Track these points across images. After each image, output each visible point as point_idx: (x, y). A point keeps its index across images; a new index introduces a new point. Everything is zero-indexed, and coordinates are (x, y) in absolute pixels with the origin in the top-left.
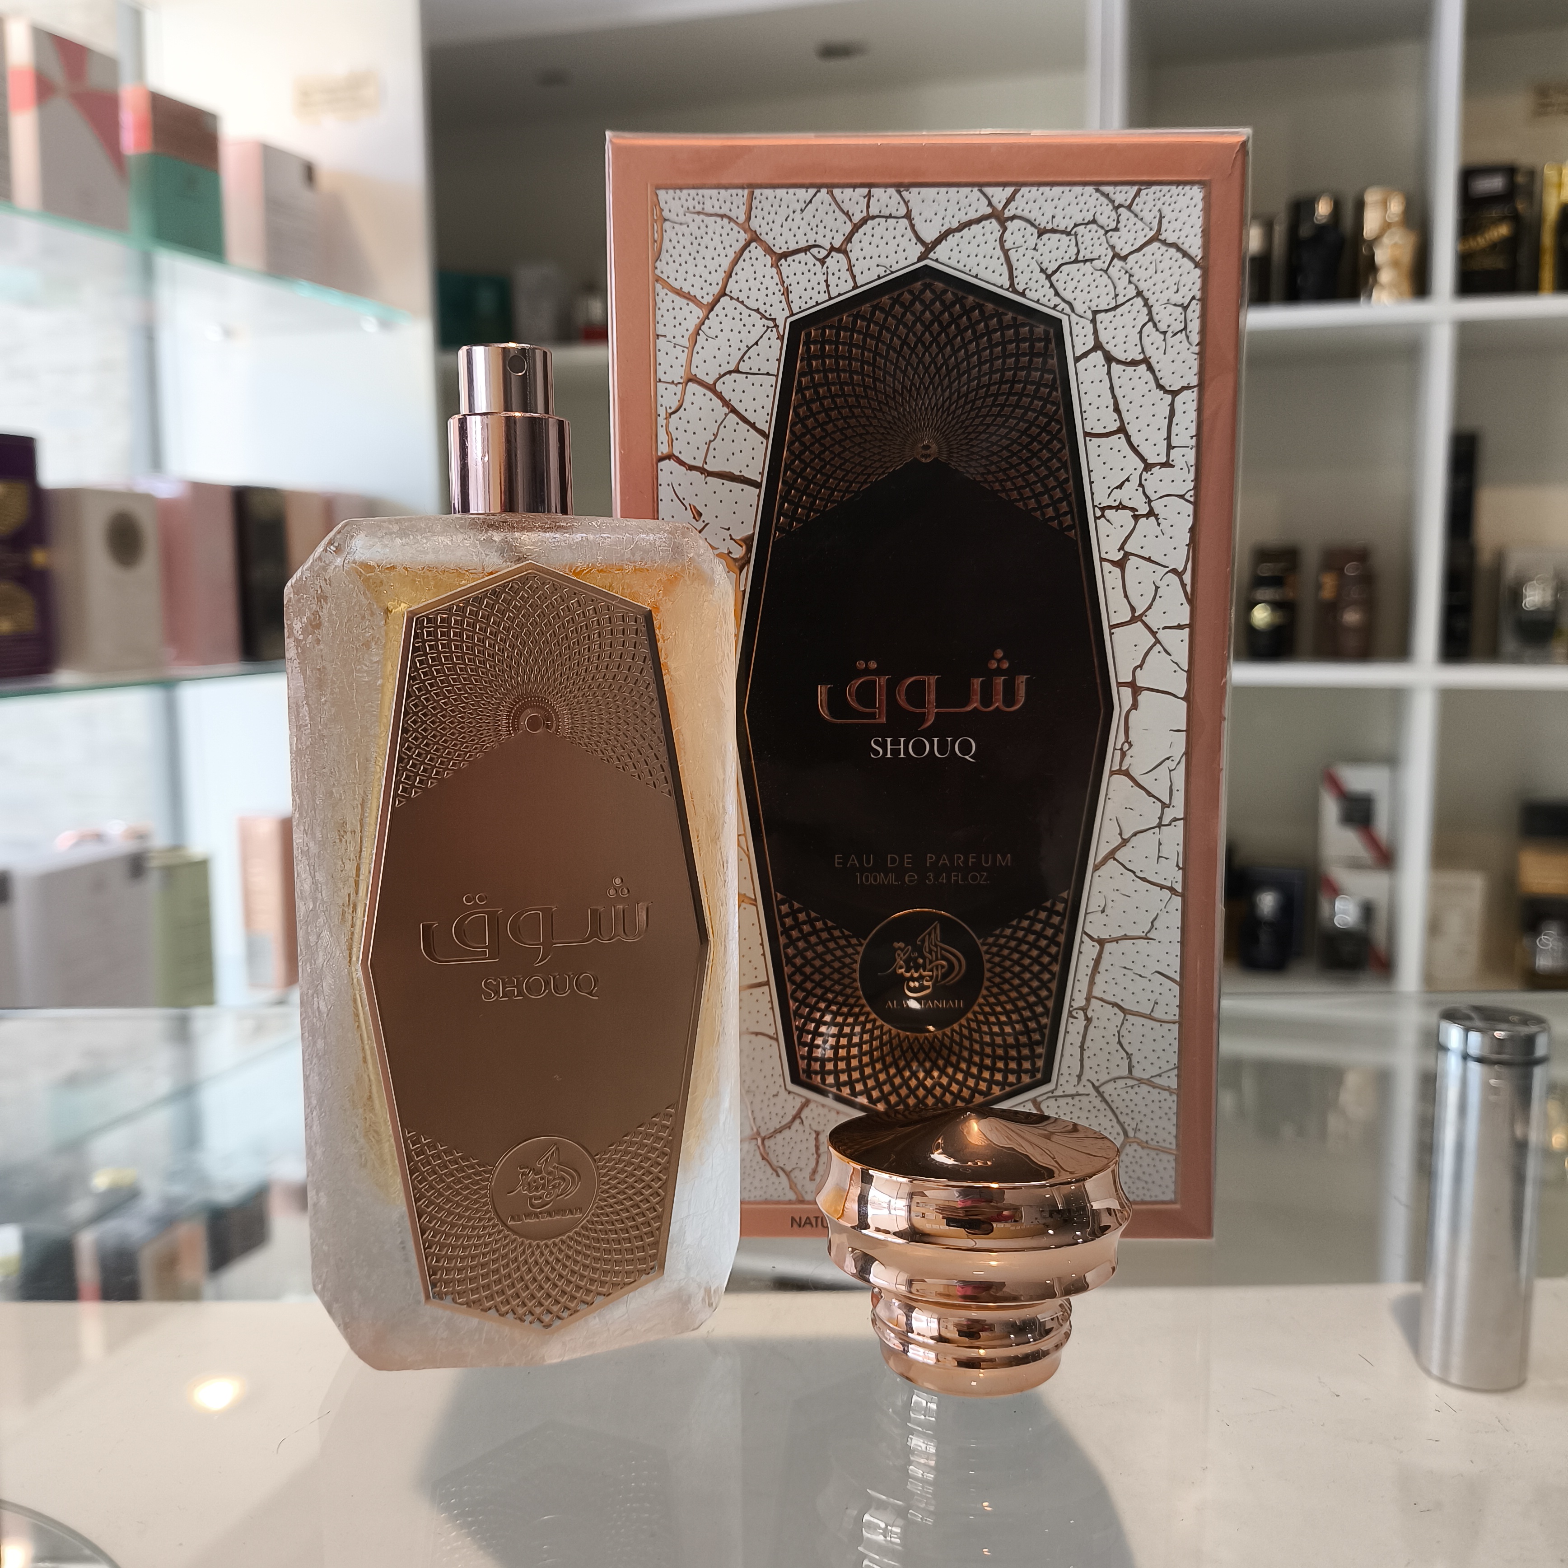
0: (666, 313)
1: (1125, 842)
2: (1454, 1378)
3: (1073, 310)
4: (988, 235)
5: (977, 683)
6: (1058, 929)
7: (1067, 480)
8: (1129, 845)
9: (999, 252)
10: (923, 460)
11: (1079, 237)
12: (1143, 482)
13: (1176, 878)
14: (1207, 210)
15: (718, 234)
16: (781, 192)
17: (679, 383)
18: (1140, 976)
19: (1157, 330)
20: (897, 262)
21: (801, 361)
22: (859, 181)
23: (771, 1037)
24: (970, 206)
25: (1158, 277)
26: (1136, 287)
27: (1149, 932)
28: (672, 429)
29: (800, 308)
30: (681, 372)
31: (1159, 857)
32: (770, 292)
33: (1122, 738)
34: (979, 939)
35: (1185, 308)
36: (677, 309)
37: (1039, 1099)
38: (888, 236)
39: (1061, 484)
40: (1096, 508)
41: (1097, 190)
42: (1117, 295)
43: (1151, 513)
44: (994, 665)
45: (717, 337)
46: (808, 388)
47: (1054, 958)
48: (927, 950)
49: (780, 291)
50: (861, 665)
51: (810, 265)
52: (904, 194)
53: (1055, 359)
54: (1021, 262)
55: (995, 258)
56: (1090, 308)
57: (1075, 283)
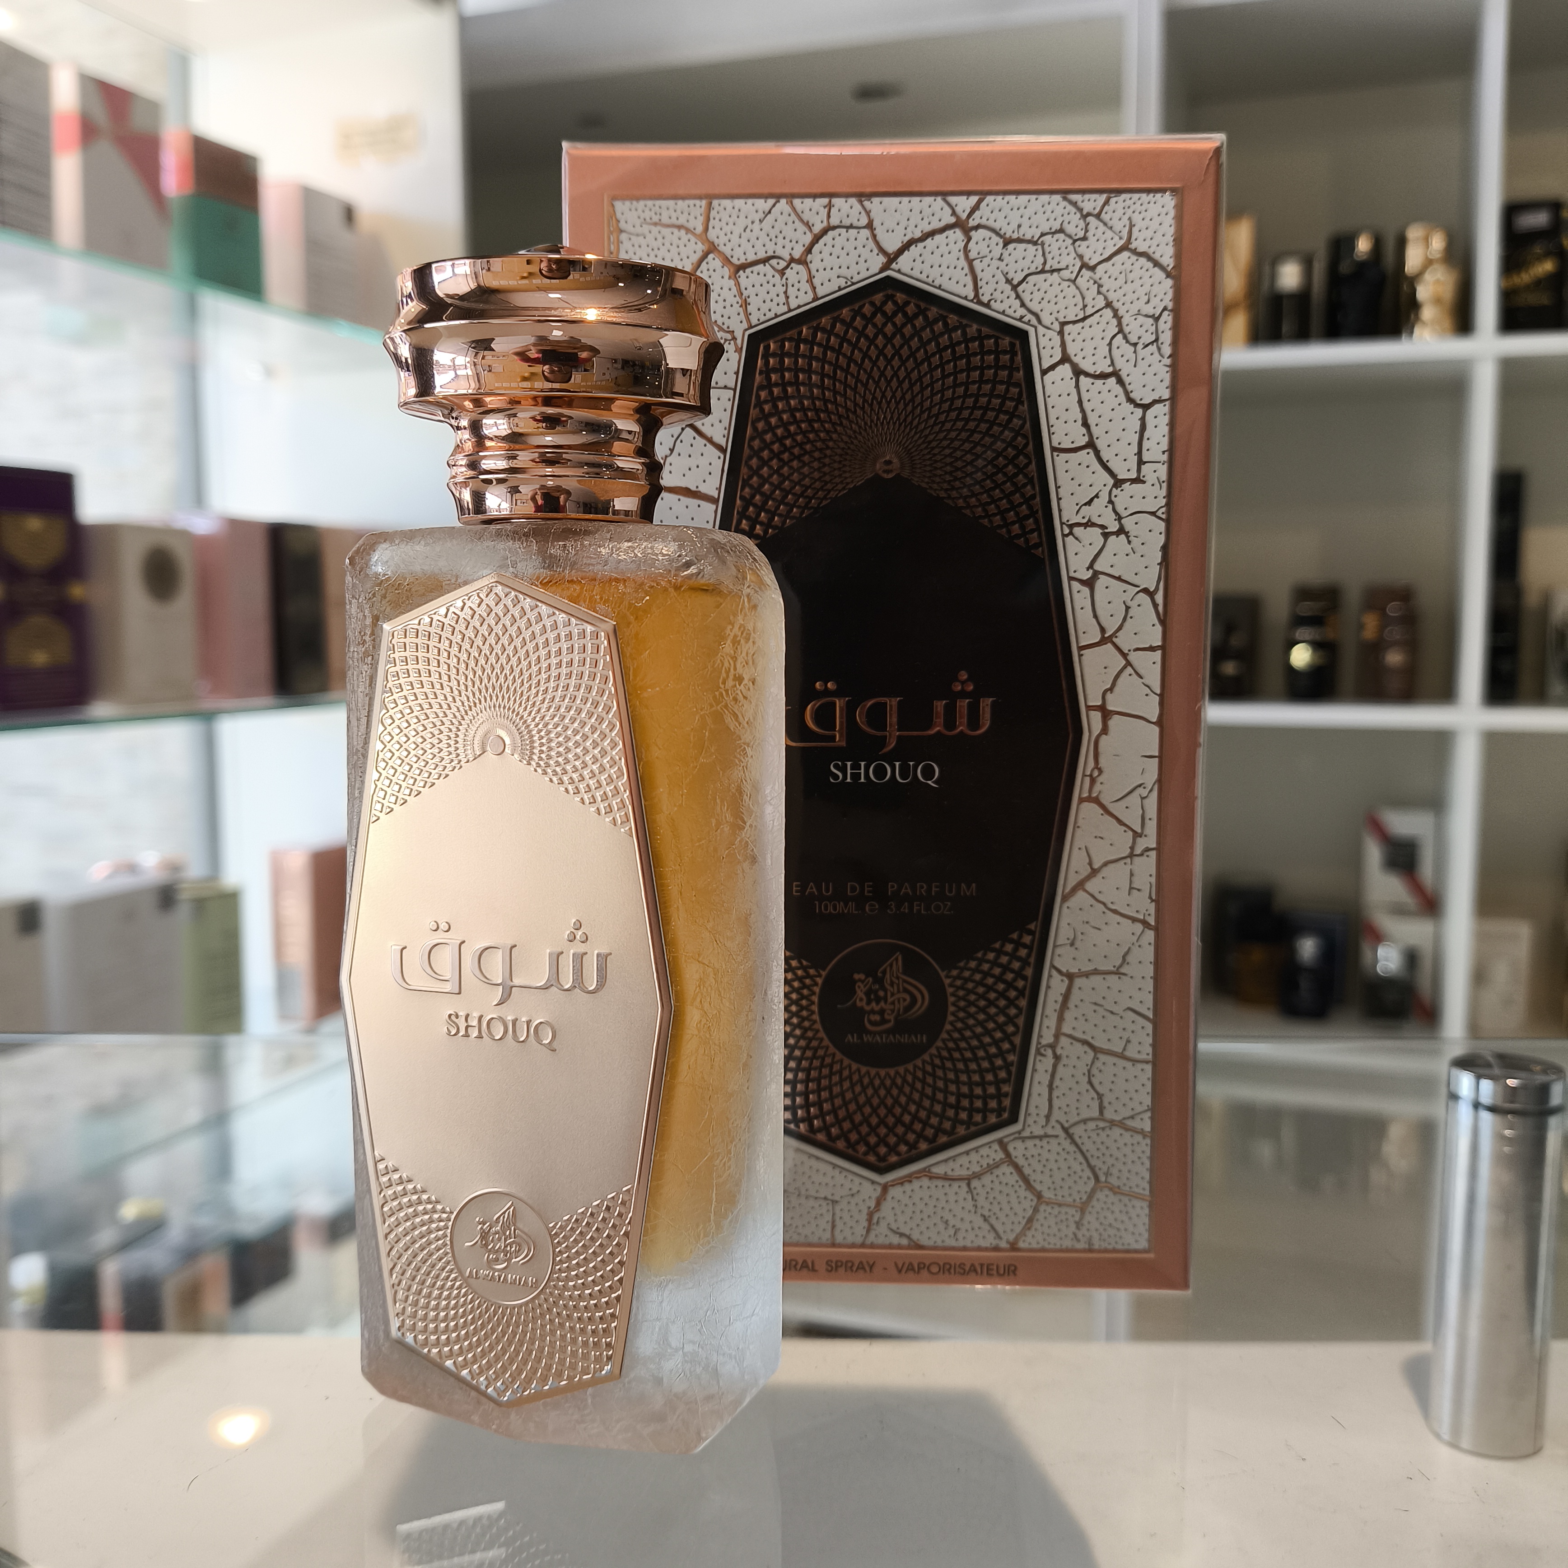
1: (1094, 872)
2: (1465, 1443)
3: (1040, 322)
4: (952, 245)
5: (940, 706)
6: (1025, 962)
7: (1033, 497)
8: (1100, 876)
9: (963, 263)
10: (885, 476)
11: (1046, 246)
12: (1113, 498)
13: (1148, 910)
14: (1179, 218)
15: (675, 245)
16: (739, 203)
18: (1112, 1013)
19: (1127, 342)
20: (858, 273)
21: (759, 375)
22: (819, 191)
24: (933, 215)
25: (1128, 288)
26: (1106, 298)
27: (1120, 966)
29: (759, 320)
31: (1131, 888)
32: (728, 304)
33: (1091, 764)
34: (943, 971)
35: (1157, 319)
37: (1006, 1140)
38: (849, 246)
39: (1028, 500)
40: (1064, 526)
41: (1065, 199)
42: (1085, 306)
43: (1121, 531)
46: (766, 402)
47: (1021, 993)
48: (889, 981)
49: (738, 303)
50: (820, 685)
51: (769, 277)
52: (865, 203)
53: (1021, 372)
54: (987, 272)
55: (959, 268)
56: (1057, 320)
57: (1041, 294)
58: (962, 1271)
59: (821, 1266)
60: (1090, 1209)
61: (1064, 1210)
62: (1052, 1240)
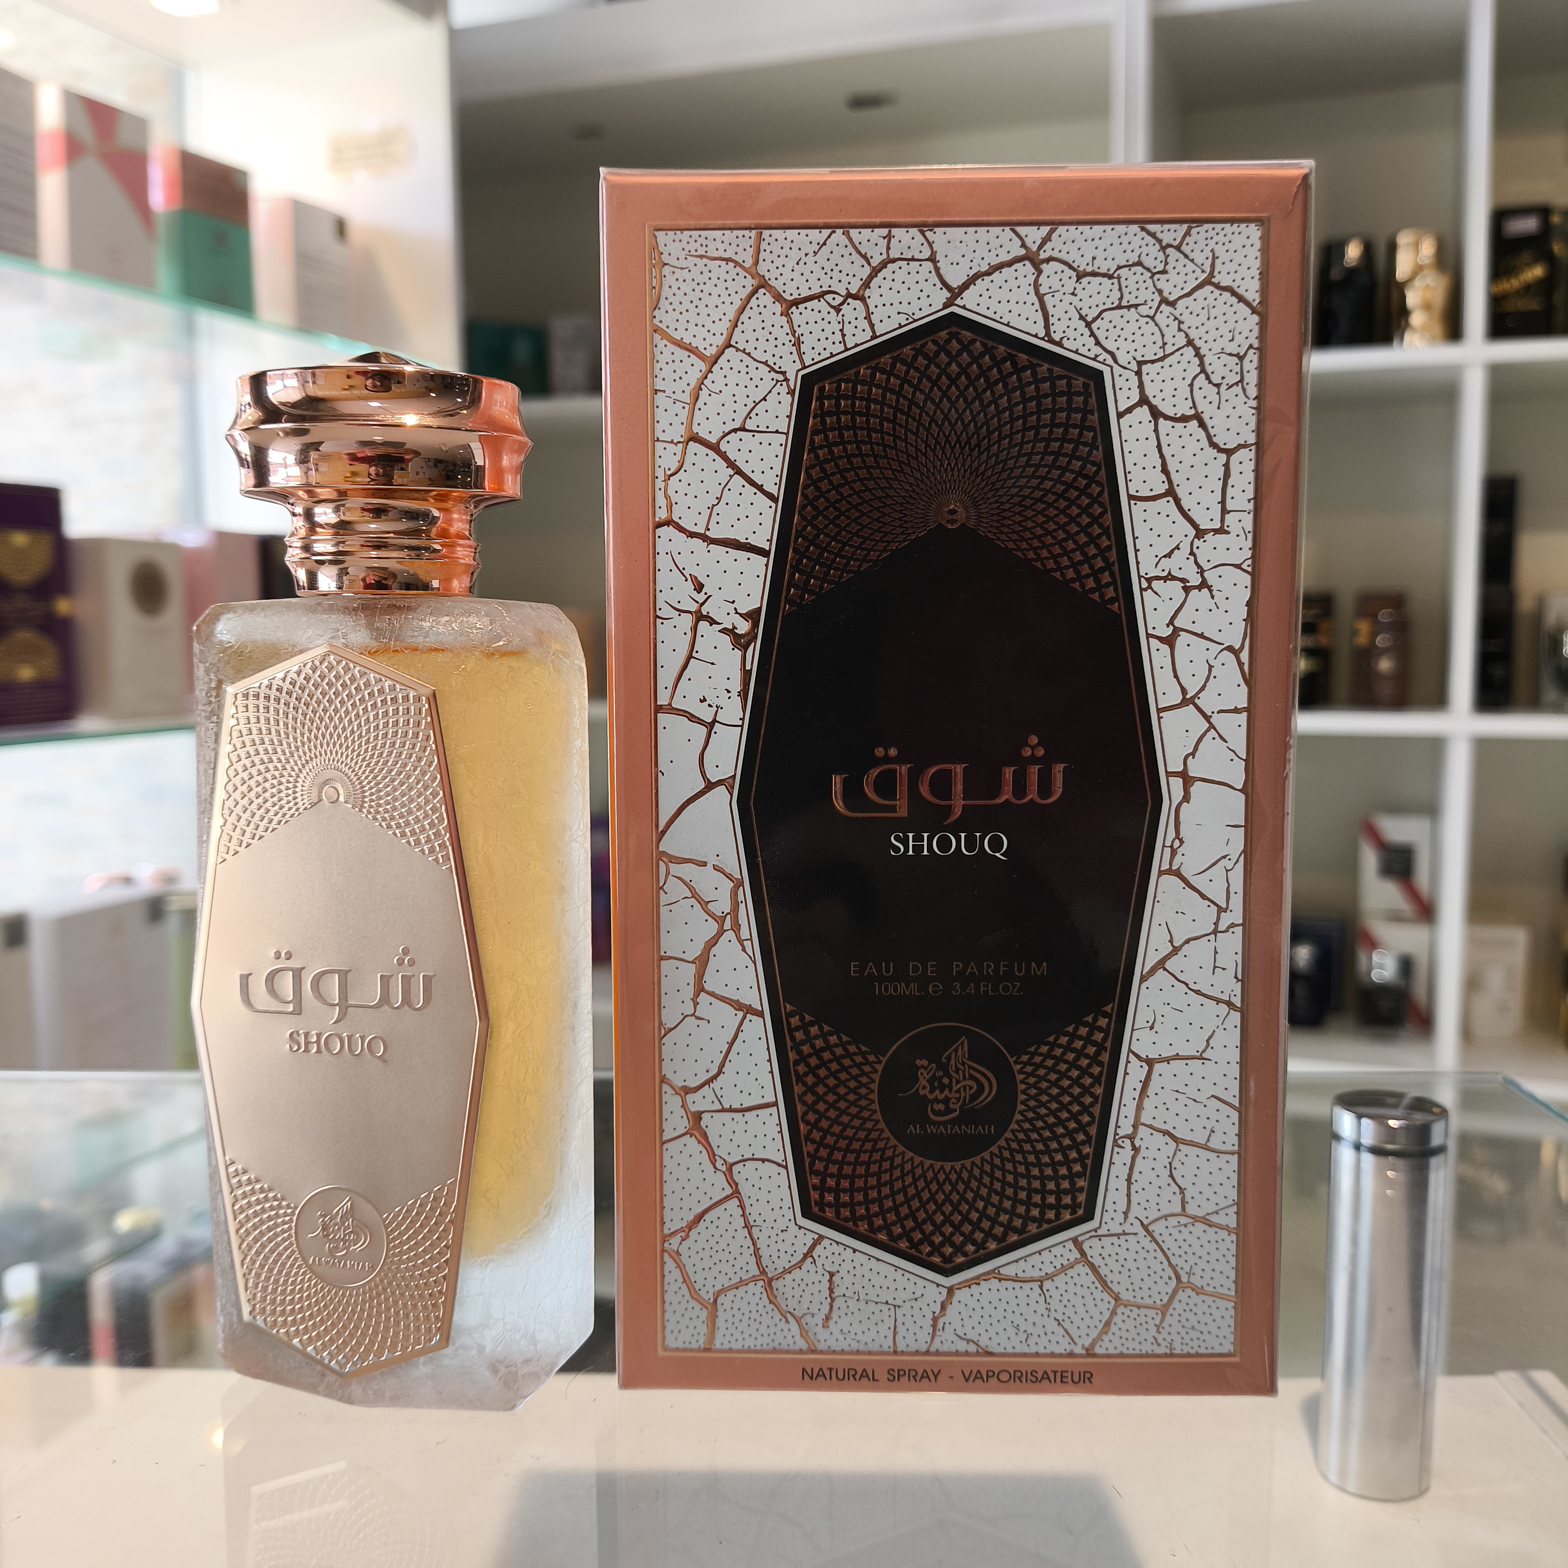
0: (664, 366)
1: (1176, 950)
3: (1116, 361)
4: (1021, 278)
5: (1008, 773)
6: (1101, 1047)
7: (1109, 548)
8: (1181, 953)
9: (1033, 298)
10: (949, 526)
11: (1123, 280)
12: (1195, 550)
13: (1233, 990)
14: (1265, 250)
15: (722, 279)
16: (792, 234)
17: (679, 442)
18: (1195, 1101)
19: (1210, 382)
20: (920, 309)
21: (814, 418)
22: (878, 220)
23: (779, 1165)
24: (1001, 246)
25: (1211, 324)
26: (1187, 335)
27: (1204, 1051)
28: (671, 492)
29: (813, 359)
30: (682, 430)
31: (1215, 967)
32: (779, 343)
33: (1171, 834)
34: (1012, 1057)
35: (1241, 358)
36: (677, 361)
37: (1080, 1239)
38: (910, 280)
39: (1103, 552)
40: (1142, 579)
41: (1143, 229)
43: (1204, 585)
44: (1027, 752)
45: (721, 392)
46: (821, 447)
47: (1097, 1080)
48: (954, 1069)
49: (790, 341)
50: (880, 752)
51: (824, 314)
52: (928, 234)
53: (1096, 415)
54: (1058, 308)
55: (1029, 303)
56: (1134, 359)
57: (1118, 331)
58: (1034, 1379)
59: (881, 1375)
60: (1171, 1311)
61: (1143, 1311)
62: (1130, 1344)
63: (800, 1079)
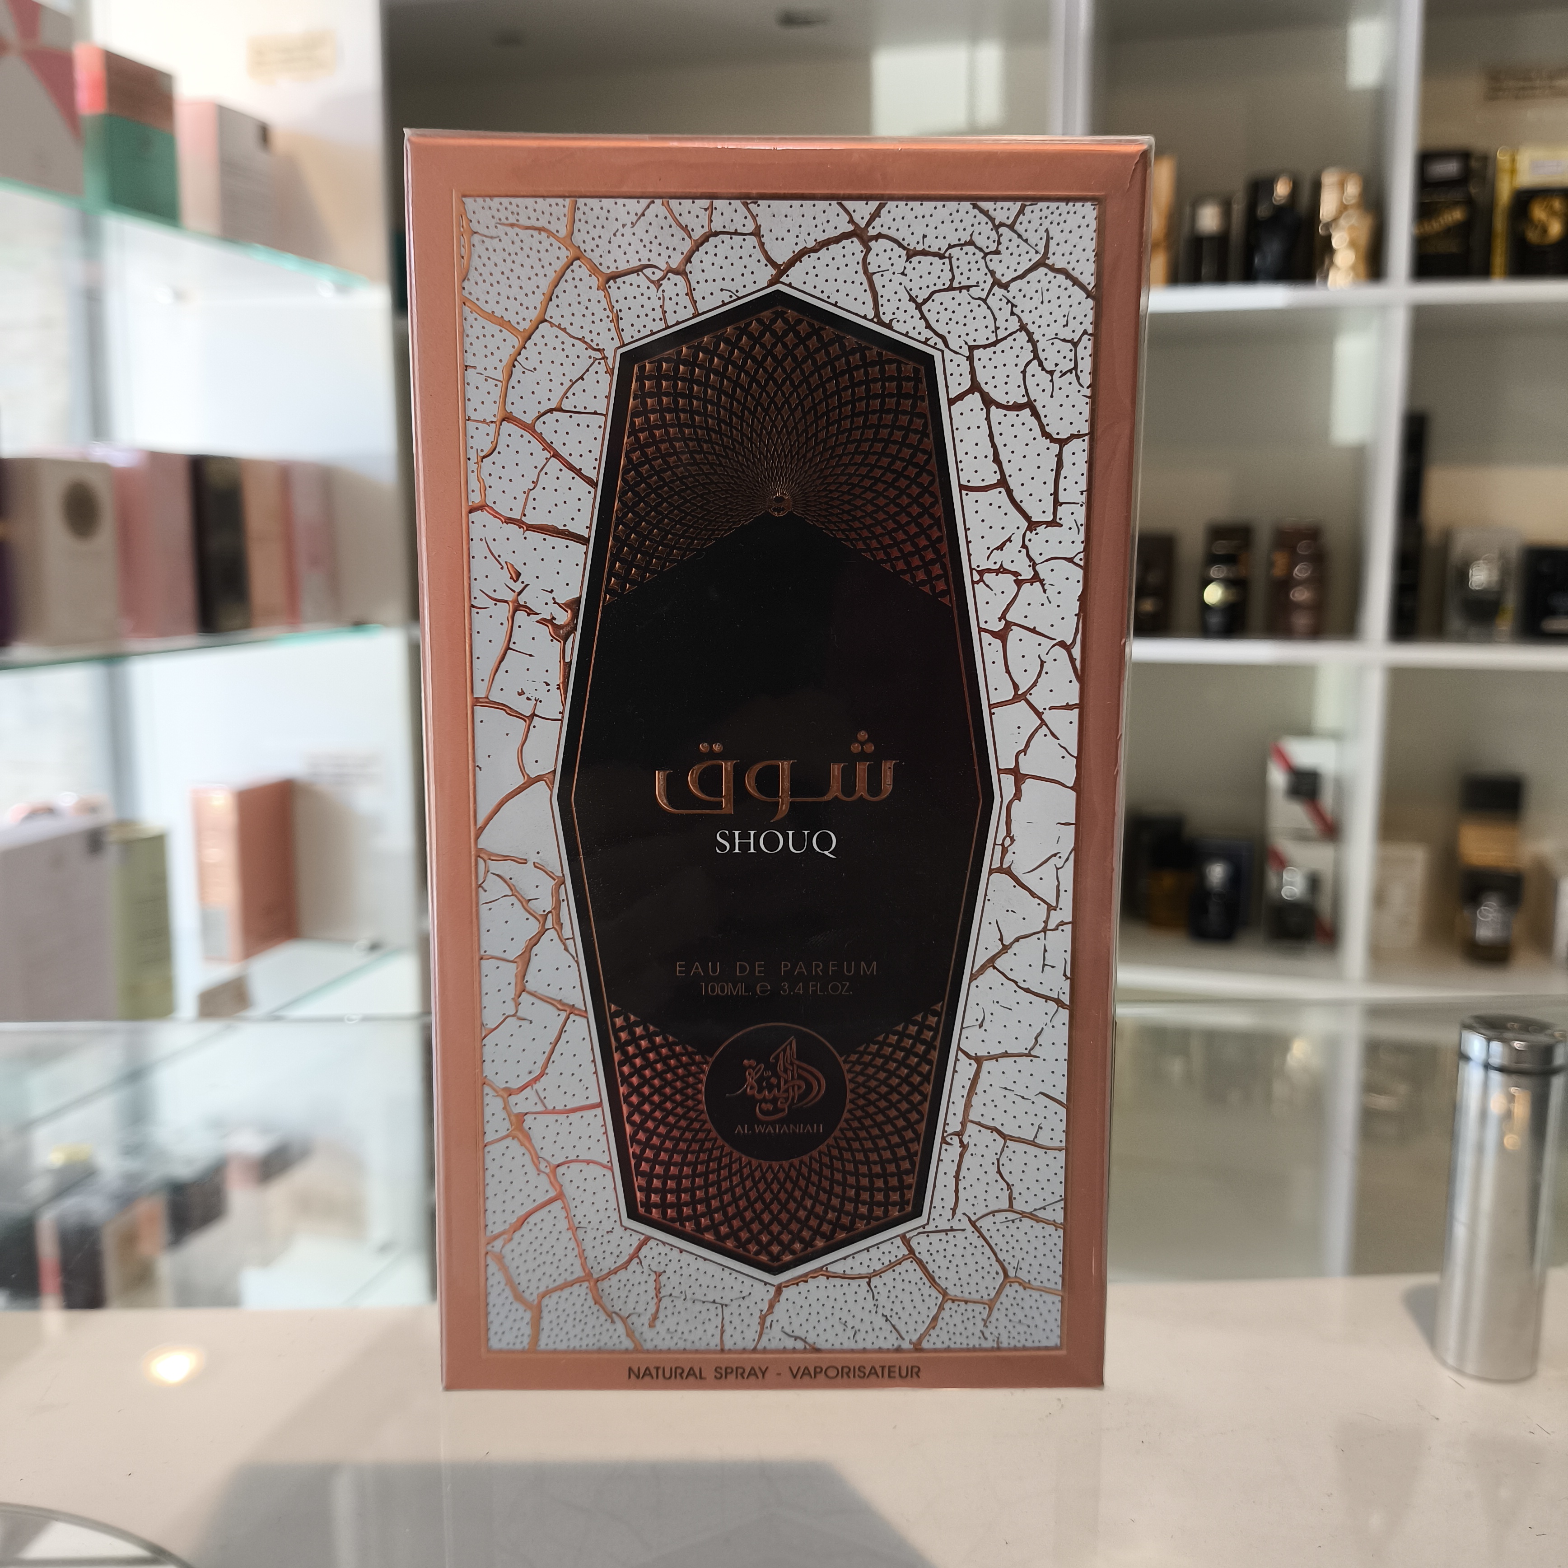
0: (474, 341)
1: (1005, 948)
3: (947, 346)
4: (849, 256)
5: (836, 769)
7: (940, 539)
8: (1011, 952)
9: (861, 277)
10: (776, 514)
11: (954, 260)
12: (1027, 542)
13: (1061, 987)
14: (1101, 231)
15: (535, 250)
16: (608, 203)
17: (492, 422)
18: (1023, 1098)
19: (1043, 369)
20: (744, 286)
21: (634, 400)
22: (700, 190)
23: (604, 1167)
24: (828, 221)
25: (1044, 309)
26: (1020, 320)
27: (1032, 1049)
28: (484, 474)
29: (632, 337)
30: (495, 409)
31: (1044, 965)
32: (596, 319)
33: (1003, 832)
34: (841, 1057)
35: (1075, 344)
36: (489, 336)
37: (908, 1236)
38: (733, 256)
39: (933, 544)
40: (974, 571)
41: (975, 206)
42: (997, 328)
43: (1036, 578)
44: (856, 748)
45: (535, 369)
46: (642, 430)
47: (926, 1078)
49: (608, 317)
51: (643, 289)
52: (751, 206)
53: (927, 401)
54: (888, 287)
55: (857, 283)
56: (966, 343)
57: (949, 314)
58: (862, 1375)
59: (709, 1373)
60: (998, 1305)
61: (970, 1306)
62: (958, 1339)
63: (626, 1080)
